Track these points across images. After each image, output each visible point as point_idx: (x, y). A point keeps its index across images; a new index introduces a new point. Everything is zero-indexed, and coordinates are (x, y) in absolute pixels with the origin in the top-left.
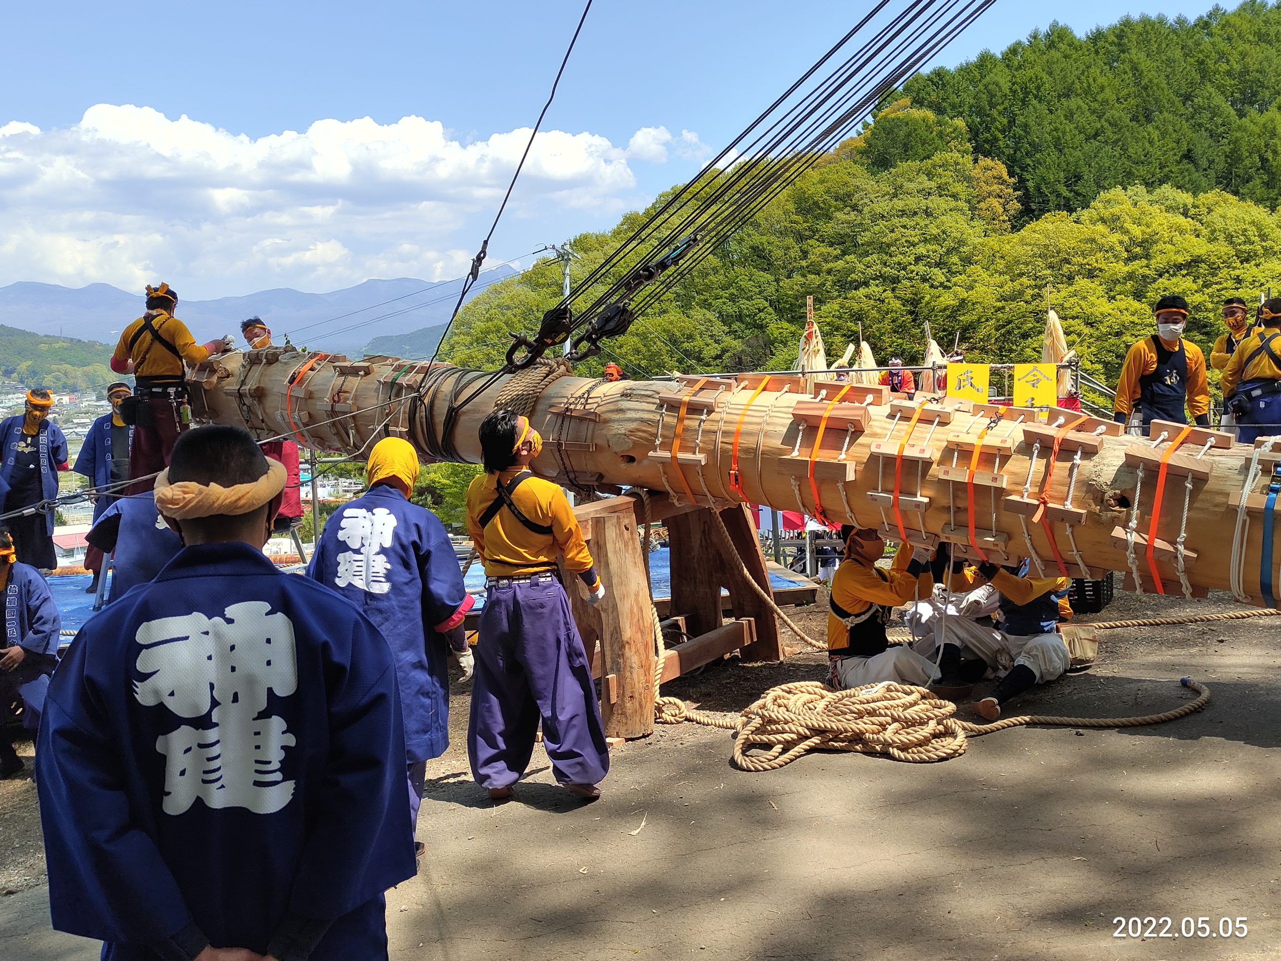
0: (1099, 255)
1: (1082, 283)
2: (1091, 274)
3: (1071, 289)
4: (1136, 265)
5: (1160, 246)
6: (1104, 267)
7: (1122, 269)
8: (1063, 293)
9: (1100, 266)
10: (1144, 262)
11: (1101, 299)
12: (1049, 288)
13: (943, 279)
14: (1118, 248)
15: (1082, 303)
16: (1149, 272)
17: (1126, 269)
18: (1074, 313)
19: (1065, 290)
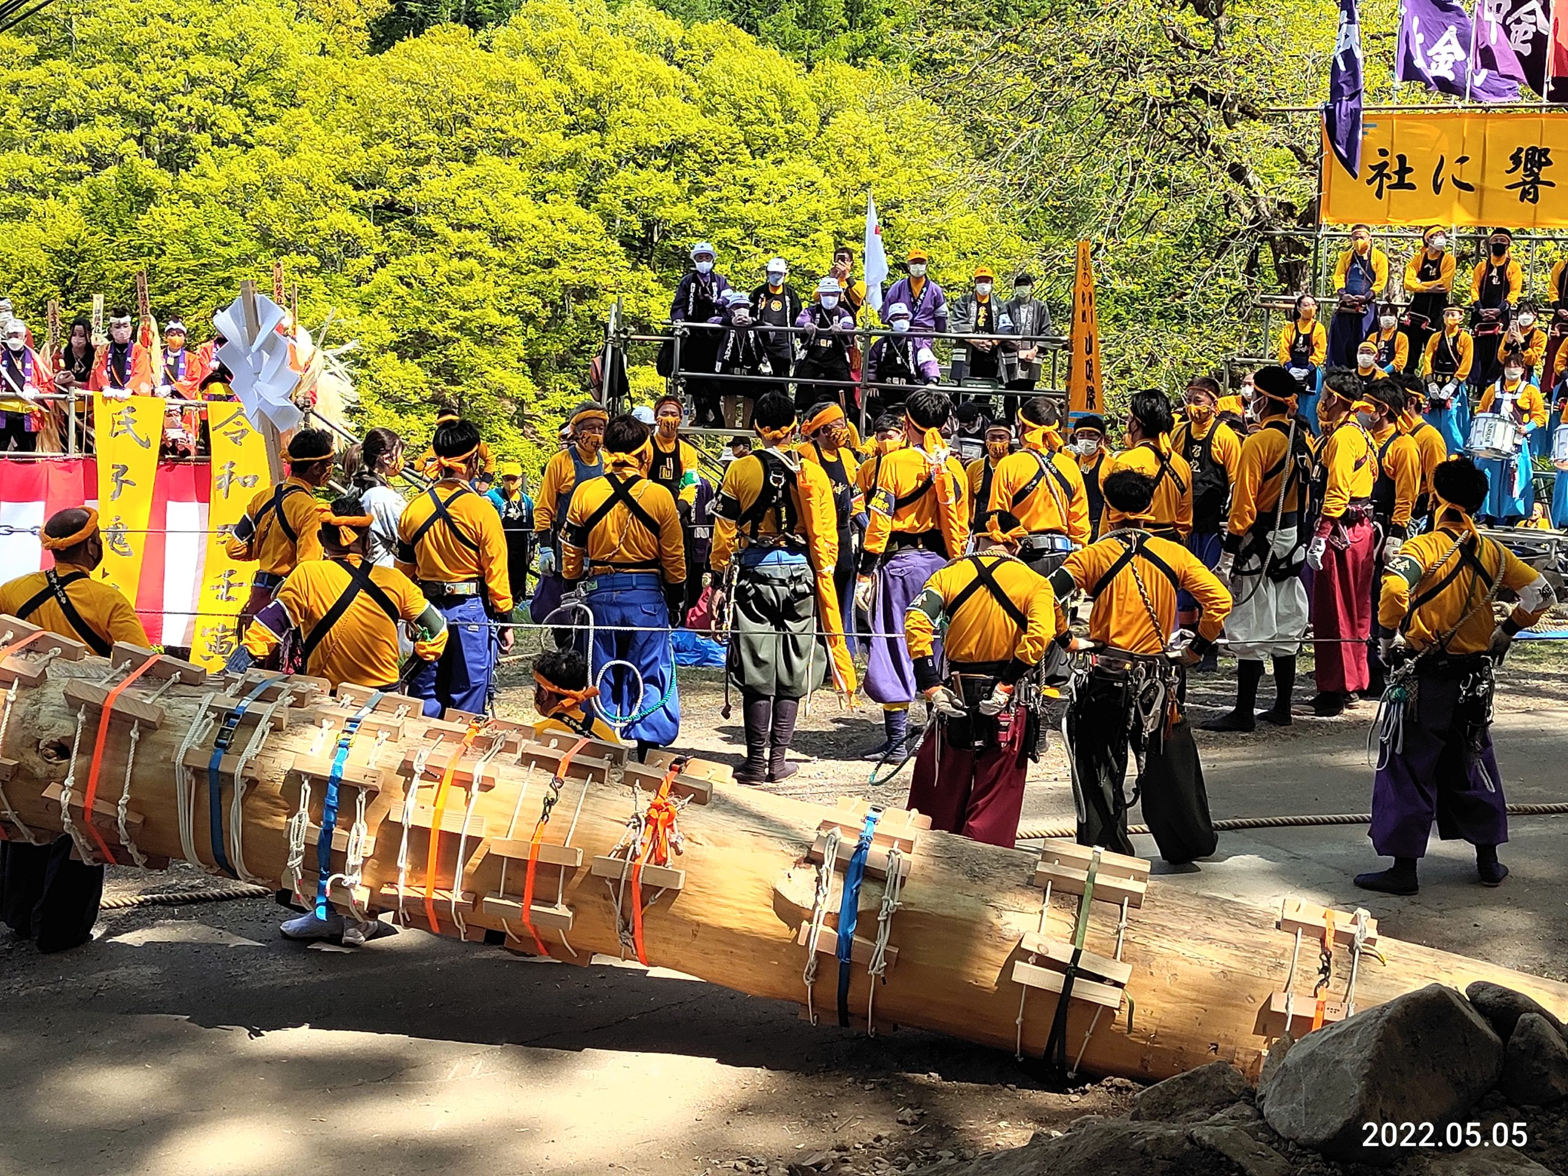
0: (521, 116)
1: (488, 163)
2: (505, 149)
3: (471, 172)
4: (583, 142)
5: (623, 111)
6: (527, 137)
7: (558, 145)
8: (456, 181)
9: (521, 136)
10: (596, 136)
11: (521, 197)
12: (433, 167)
13: (240, 129)
14: (554, 106)
15: (487, 201)
16: (603, 156)
17: (568, 145)
18: (473, 219)
19: (463, 173)
